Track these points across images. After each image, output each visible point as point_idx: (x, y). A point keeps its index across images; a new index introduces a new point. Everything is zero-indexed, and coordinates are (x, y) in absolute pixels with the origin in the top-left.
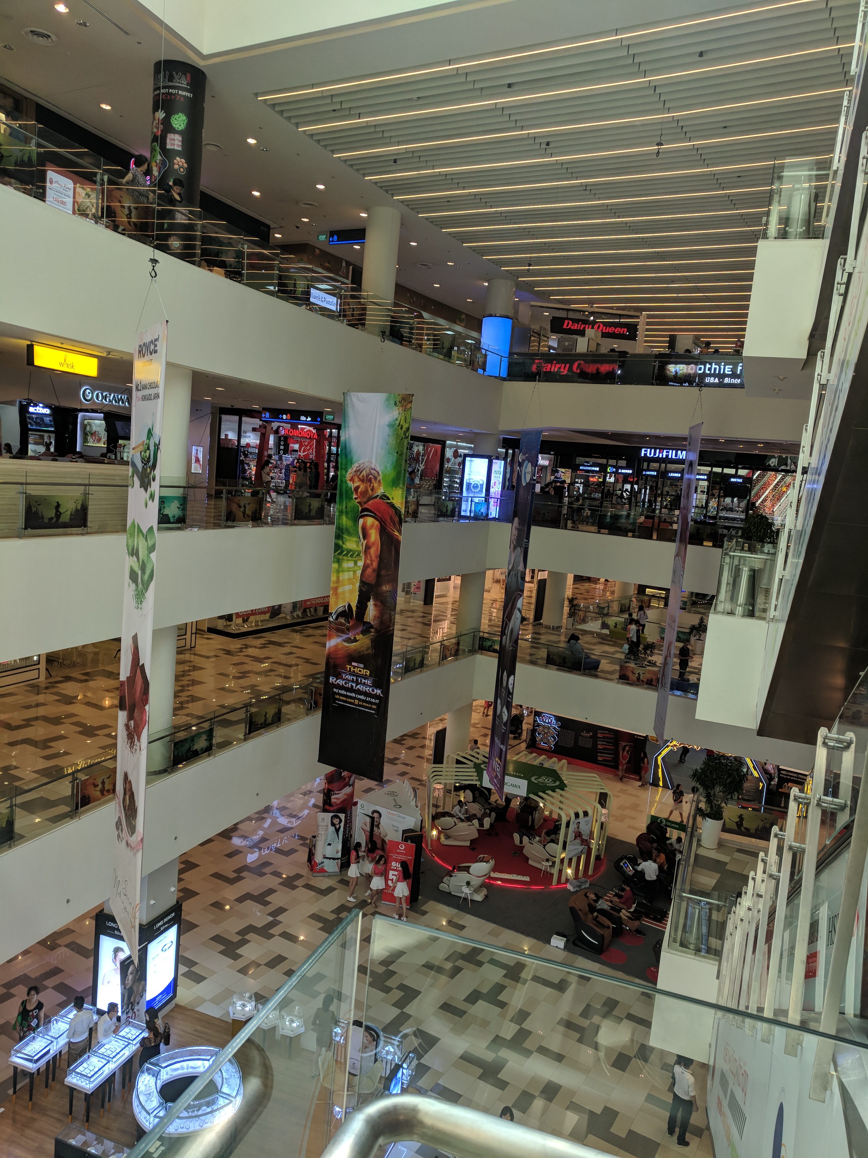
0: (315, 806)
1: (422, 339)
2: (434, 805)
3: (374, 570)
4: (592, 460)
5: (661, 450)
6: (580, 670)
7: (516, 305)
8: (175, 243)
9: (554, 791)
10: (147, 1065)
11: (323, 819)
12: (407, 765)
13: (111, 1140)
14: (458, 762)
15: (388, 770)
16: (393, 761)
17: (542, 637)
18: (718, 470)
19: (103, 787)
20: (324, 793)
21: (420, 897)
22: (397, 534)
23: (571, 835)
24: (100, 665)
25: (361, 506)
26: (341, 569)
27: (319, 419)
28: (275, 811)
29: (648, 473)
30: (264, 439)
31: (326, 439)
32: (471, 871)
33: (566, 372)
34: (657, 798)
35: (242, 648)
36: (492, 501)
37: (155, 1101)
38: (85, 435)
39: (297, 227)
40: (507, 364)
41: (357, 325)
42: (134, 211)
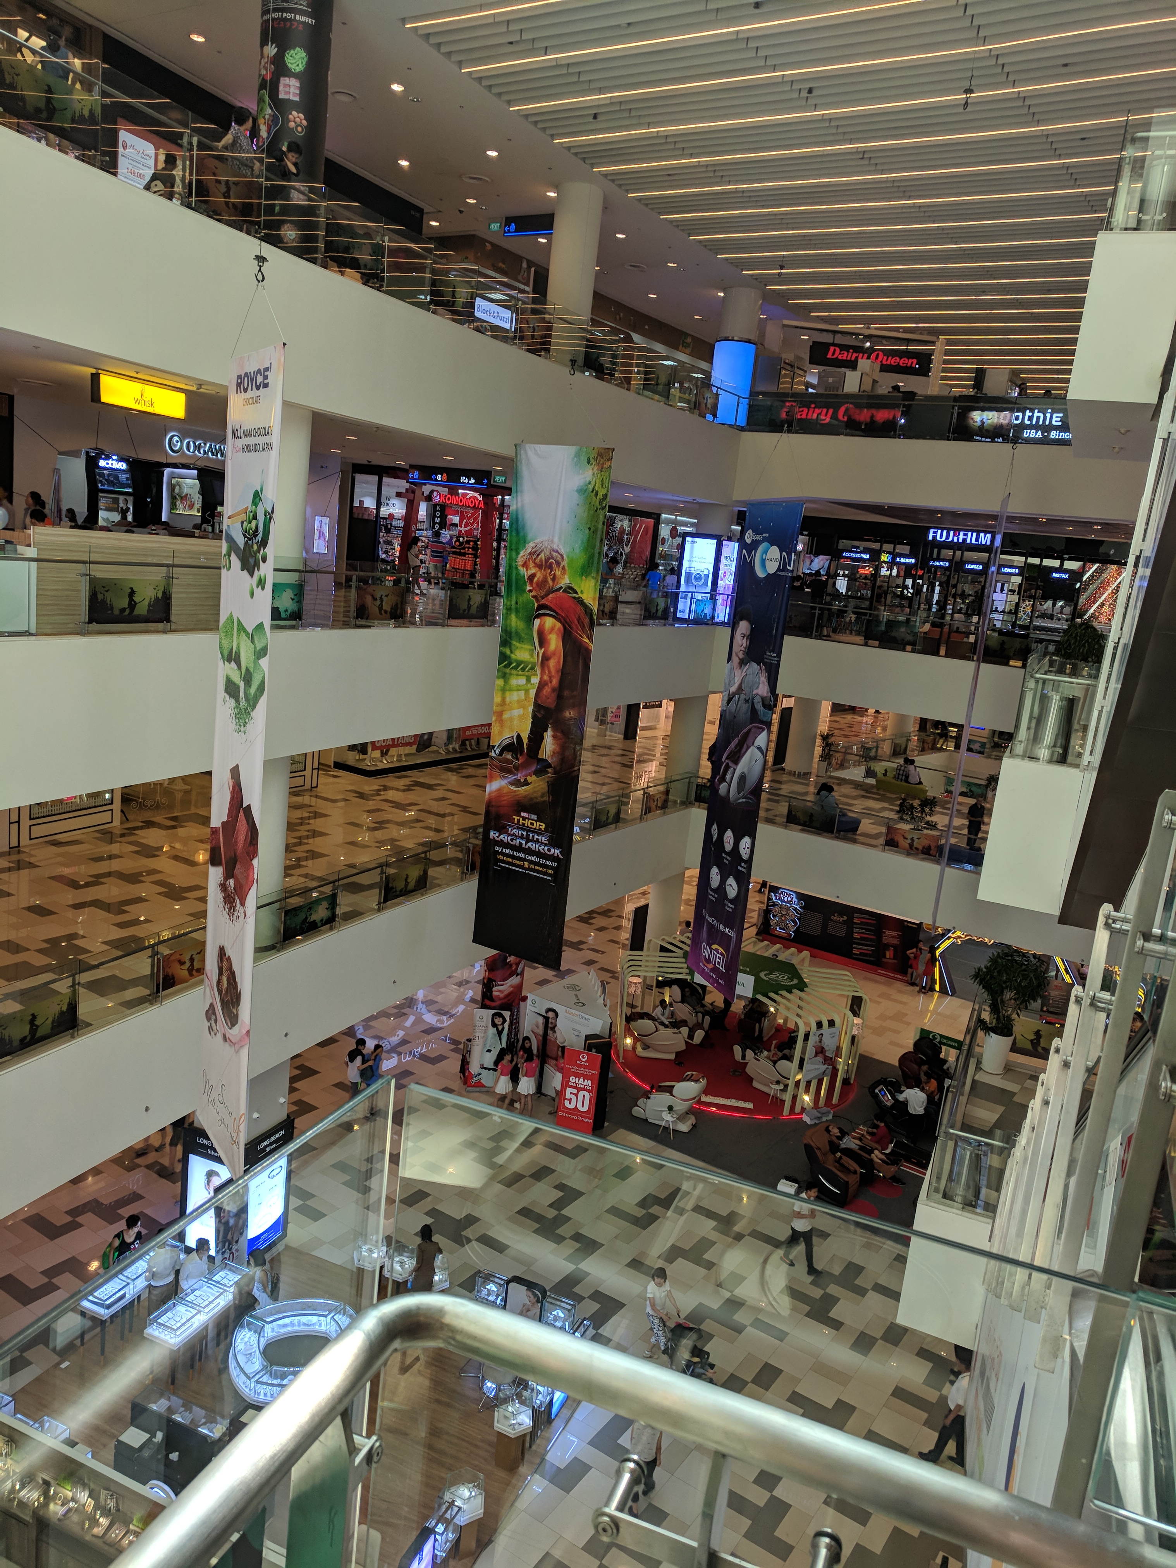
0: (473, 1000)
1: (631, 372)
2: (628, 1005)
3: (554, 690)
4: (863, 545)
5: (957, 531)
6: (832, 832)
7: (762, 324)
8: (290, 233)
9: (790, 992)
10: (247, 1318)
11: (481, 1018)
12: (597, 951)
13: (202, 1407)
14: (663, 949)
15: (568, 957)
16: (577, 946)
17: (783, 786)
18: (1036, 561)
19: (192, 965)
20: (484, 984)
21: (606, 1124)
22: (587, 641)
23: (810, 1051)
24: (193, 808)
25: (537, 601)
26: (507, 687)
27: (485, 481)
28: (420, 1006)
29: (936, 563)
30: (412, 508)
31: (497, 509)
32: (675, 1091)
33: (828, 420)
34: (931, 1007)
35: (379, 790)
36: (720, 599)
37: (257, 1363)
38: (173, 499)
39: (461, 212)
40: (747, 407)
41: (540, 350)
42: (233, 187)
